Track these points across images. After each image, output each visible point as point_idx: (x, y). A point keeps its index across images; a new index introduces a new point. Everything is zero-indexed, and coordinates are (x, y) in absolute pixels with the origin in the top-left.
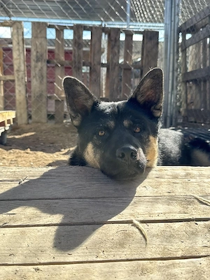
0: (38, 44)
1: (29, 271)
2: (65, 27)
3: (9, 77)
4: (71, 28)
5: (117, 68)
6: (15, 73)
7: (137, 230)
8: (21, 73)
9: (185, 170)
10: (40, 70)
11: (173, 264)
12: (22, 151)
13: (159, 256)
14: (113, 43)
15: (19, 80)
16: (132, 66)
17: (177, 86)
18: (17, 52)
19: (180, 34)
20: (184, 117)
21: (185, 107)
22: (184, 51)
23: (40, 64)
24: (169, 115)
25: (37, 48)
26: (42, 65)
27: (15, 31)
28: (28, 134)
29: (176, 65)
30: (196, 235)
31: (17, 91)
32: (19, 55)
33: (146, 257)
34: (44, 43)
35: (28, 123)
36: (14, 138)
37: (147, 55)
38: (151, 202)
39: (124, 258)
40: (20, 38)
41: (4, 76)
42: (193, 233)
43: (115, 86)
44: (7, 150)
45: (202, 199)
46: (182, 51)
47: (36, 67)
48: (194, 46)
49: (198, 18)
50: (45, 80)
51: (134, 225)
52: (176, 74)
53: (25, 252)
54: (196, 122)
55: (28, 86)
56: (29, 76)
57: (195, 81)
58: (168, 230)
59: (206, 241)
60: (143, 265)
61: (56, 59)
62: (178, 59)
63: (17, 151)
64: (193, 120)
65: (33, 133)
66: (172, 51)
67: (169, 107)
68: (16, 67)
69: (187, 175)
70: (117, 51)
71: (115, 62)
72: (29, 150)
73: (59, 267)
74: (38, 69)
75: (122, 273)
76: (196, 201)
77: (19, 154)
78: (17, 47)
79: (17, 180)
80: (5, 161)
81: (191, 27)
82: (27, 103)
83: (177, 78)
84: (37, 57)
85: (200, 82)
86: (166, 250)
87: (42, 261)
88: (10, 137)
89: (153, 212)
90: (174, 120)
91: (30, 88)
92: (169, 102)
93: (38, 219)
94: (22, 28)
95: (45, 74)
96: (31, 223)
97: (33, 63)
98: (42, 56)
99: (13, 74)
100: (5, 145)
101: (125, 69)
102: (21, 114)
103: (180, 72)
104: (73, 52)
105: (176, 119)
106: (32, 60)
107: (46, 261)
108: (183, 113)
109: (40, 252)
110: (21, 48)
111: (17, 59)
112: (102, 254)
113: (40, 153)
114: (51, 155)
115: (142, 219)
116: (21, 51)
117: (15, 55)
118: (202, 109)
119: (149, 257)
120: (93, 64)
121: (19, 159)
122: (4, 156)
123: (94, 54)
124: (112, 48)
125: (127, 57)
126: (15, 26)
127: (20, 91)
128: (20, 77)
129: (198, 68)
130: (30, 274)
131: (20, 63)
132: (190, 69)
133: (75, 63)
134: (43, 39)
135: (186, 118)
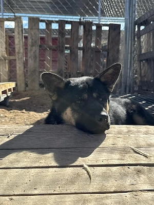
0: (33, 33)
1: (6, 200)
2: (52, 21)
3: (12, 58)
4: (57, 22)
5: (90, 51)
6: (16, 54)
7: (86, 172)
8: (21, 55)
9: (128, 128)
10: (34, 52)
11: (107, 197)
12: (20, 111)
13: (98, 191)
14: (87, 33)
15: (19, 59)
16: (101, 49)
17: (134, 64)
18: (18, 40)
19: (136, 26)
20: (138, 86)
21: (140, 79)
22: (139, 38)
23: (34, 48)
24: (128, 85)
25: (32, 36)
26: (36, 49)
27: (17, 24)
28: (25, 99)
29: (133, 49)
30: (127, 176)
31: (17, 68)
32: (19, 42)
33: (88, 191)
34: (37, 33)
35: (26, 91)
36: (15, 102)
37: (112, 42)
38: (100, 151)
39: (73, 192)
40: (20, 29)
41: (8, 57)
42: (125, 175)
43: (88, 64)
44: (9, 110)
45: (137, 150)
46: (138, 38)
47: (31, 50)
48: (146, 34)
49: (149, 14)
50: (38, 60)
51: (84, 168)
52: (133, 55)
53: (5, 187)
54: (147, 90)
55: (26, 64)
56: (26, 56)
57: (147, 60)
58: (108, 172)
59: (133, 181)
60: (85, 197)
61: (46, 45)
62: (134, 45)
63: (16, 111)
64: (145, 88)
65: (28, 98)
66: (130, 39)
67: (128, 79)
68: (17, 50)
69: (129, 131)
70: (90, 39)
71: (88, 46)
72: (24, 111)
73: (27, 198)
74: (32, 52)
75: (69, 203)
76: (132, 151)
77: (17, 114)
78: (18, 36)
79: (7, 135)
80: (6, 118)
81: (144, 21)
82: (25, 76)
83: (134, 58)
84: (32, 43)
85: (150, 61)
86: (104, 186)
87: (16, 193)
88: (12, 101)
89: (100, 159)
90: (131, 88)
91: (27, 65)
92: (128, 75)
93: (17, 163)
94: (21, 22)
95: (38, 55)
96: (12, 166)
97: (29, 48)
98: (36, 42)
99: (15, 55)
100: (8, 107)
101: (96, 52)
102: (20, 84)
103: (136, 54)
104: (58, 39)
105: (133, 88)
106: (28, 45)
107: (19, 193)
108: (138, 83)
109: (15, 187)
110: (20, 37)
111: (18, 44)
112: (58, 189)
113: (32, 113)
114: (40, 114)
115: (90, 164)
116: (21, 39)
117: (16, 41)
118: (152, 81)
119: (91, 191)
120: (72, 48)
121: (17, 117)
122: (6, 115)
123: (73, 41)
124: (87, 36)
125: (98, 43)
126: (16, 21)
127: (20, 68)
128: (20, 57)
129: (149, 51)
130: (6, 202)
131: (20, 47)
132: (143, 51)
133: (60, 47)
134: (36, 30)
135: (140, 87)
